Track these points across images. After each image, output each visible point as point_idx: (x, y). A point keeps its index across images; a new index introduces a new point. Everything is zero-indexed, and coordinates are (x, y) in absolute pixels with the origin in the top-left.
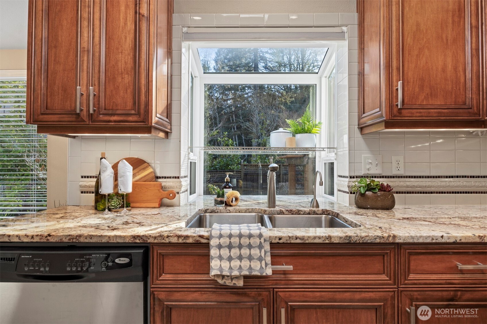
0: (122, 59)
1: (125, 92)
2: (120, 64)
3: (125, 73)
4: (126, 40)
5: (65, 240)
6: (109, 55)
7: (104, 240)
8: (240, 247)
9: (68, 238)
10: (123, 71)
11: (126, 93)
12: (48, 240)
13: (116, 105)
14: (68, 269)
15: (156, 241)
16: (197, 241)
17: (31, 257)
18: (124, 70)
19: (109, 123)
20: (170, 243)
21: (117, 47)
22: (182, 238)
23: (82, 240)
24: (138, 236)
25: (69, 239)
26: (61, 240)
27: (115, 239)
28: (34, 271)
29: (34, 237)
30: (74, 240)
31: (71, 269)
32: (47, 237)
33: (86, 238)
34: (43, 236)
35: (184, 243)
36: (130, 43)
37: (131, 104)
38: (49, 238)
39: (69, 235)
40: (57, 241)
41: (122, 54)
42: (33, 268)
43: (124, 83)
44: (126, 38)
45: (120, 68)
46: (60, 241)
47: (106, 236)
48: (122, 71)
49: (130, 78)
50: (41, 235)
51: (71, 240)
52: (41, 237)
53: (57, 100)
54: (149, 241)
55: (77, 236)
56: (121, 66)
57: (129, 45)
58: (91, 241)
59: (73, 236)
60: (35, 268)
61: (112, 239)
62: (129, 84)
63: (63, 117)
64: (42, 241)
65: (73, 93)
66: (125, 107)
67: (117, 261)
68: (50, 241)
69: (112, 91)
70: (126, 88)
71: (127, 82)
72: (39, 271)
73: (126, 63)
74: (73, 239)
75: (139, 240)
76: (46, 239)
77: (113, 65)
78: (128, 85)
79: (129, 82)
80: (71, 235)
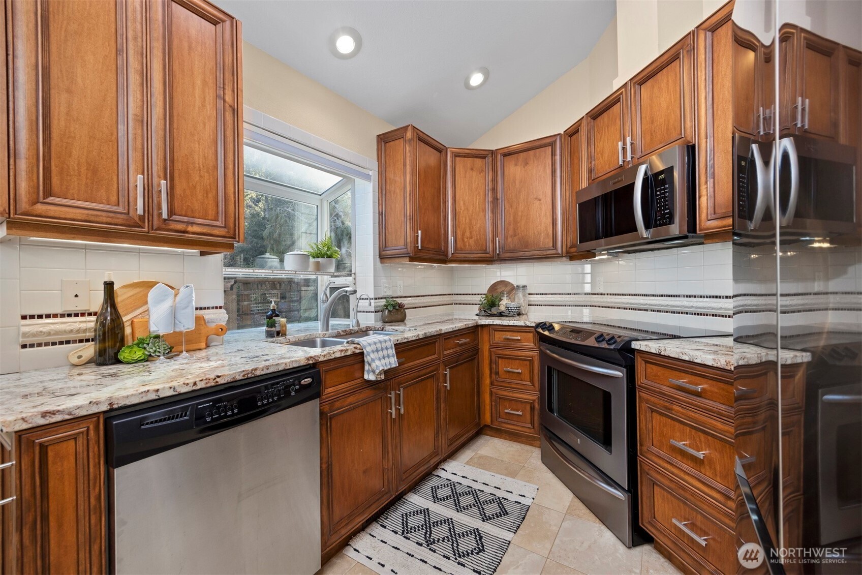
0: (199, 151)
1: (205, 195)
2: (196, 157)
3: (205, 171)
4: (205, 128)
5: (238, 378)
6: (180, 139)
7: (281, 368)
8: (382, 350)
9: (242, 375)
10: (201, 167)
11: (207, 197)
12: (217, 382)
13: (192, 211)
14: (260, 403)
15: (325, 359)
16: (354, 352)
17: (211, 403)
18: (203, 166)
19: (183, 235)
20: (335, 358)
21: (191, 132)
22: (344, 352)
23: (258, 373)
24: (311, 357)
25: (244, 376)
26: (233, 378)
27: (291, 365)
28: (220, 418)
29: (197, 383)
30: (250, 375)
31: (263, 403)
32: (215, 379)
33: (262, 370)
34: (209, 380)
35: (345, 356)
36: (211, 134)
37: (214, 213)
38: (218, 379)
39: (244, 371)
40: (229, 381)
41: (199, 144)
42: (218, 416)
43: (204, 184)
44: (204, 124)
45: (197, 162)
46: (232, 380)
47: (282, 363)
48: (199, 167)
49: (211, 179)
50: (206, 379)
51: (246, 376)
52: (207, 381)
53: (76, 183)
54: (320, 360)
55: (252, 370)
56: (199, 159)
57: (210, 135)
58: (268, 372)
59: (248, 370)
60: (219, 414)
61: (288, 365)
62: (210, 187)
63: (97, 216)
64: (209, 385)
65: (112, 179)
66: (206, 216)
67: (303, 382)
68: (219, 383)
69: (184, 190)
70: (207, 191)
71: (208, 183)
72: (226, 416)
73: (205, 158)
74: (248, 374)
75: (312, 361)
76: (214, 381)
77: (186, 155)
78: (208, 187)
79: (210, 184)
80: (246, 370)
